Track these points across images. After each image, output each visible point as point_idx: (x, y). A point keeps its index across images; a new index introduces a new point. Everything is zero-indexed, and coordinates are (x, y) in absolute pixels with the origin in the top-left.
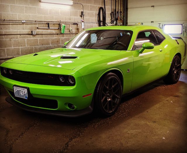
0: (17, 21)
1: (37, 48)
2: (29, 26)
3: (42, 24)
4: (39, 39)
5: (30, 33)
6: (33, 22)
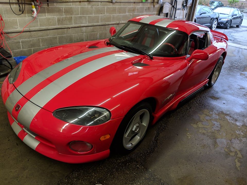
4: (117, 7)
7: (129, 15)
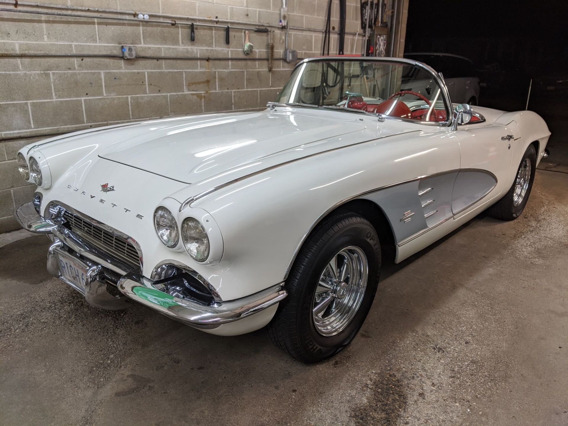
0: (69, 12)
1: (140, 101)
2: (112, 30)
3: (157, 26)
4: (146, 71)
5: (117, 52)
6: (127, 17)
7: (195, 97)
